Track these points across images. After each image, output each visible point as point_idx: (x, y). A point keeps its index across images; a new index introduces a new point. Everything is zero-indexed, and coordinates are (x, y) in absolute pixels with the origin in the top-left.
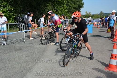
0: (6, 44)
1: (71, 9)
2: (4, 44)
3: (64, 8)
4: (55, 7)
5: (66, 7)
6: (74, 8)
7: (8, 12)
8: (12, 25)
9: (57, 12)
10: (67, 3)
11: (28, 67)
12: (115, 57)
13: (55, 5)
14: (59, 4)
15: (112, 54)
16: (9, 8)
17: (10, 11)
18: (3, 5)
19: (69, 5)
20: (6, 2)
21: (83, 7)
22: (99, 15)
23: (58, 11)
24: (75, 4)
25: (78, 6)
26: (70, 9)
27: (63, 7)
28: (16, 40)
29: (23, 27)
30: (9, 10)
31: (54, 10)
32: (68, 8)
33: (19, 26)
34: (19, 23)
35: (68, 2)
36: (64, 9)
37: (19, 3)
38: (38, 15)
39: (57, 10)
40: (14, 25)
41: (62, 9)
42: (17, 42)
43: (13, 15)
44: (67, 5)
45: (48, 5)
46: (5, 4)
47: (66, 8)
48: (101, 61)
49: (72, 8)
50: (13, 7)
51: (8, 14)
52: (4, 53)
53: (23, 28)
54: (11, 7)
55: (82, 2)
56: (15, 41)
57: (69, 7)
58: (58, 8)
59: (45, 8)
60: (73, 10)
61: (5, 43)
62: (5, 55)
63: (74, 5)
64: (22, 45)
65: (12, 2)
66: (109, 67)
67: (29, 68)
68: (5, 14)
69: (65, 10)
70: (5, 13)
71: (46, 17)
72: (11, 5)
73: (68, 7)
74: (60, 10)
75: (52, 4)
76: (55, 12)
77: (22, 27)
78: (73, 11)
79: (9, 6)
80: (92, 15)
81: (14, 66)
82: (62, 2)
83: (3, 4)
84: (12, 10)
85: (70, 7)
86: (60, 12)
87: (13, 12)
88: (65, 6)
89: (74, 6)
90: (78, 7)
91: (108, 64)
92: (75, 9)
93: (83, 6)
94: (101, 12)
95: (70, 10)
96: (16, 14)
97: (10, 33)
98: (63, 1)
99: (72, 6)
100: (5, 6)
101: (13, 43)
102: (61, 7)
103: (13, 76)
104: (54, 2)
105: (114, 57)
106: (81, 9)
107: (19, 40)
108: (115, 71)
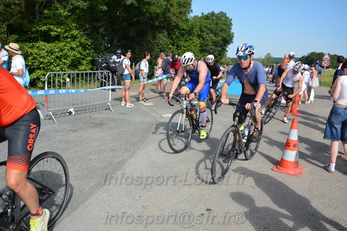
0: (74, 112)
1: (208, 45)
2: (70, 113)
3: (193, 43)
4: (174, 41)
5: (197, 41)
6: (213, 42)
7: (80, 48)
8: (86, 74)
10: (200, 33)
11: (117, 160)
12: (294, 146)
13: (174, 37)
14: (183, 35)
15: (288, 139)
16: (83, 40)
17: (84, 47)
18: (72, 35)
19: (205, 36)
20: (76, 29)
21: (232, 42)
22: (263, 59)
23: (180, 49)
24: (216, 35)
25: (222, 40)
26: (206, 46)
27: (190, 40)
28: (93, 106)
29: (109, 78)
30: (81, 45)
31: (173, 45)
32: (202, 43)
33: (99, 78)
34: (100, 71)
35: (202, 31)
37: (101, 30)
38: (139, 55)
39: (178, 46)
40: (90, 74)
41: (188, 45)
42: (95, 109)
43: (88, 54)
44: (199, 36)
45: (161, 35)
46: (75, 32)
48: (266, 153)
49: (210, 44)
50: (90, 38)
51: (79, 52)
52: (71, 131)
53: (109, 81)
54: (86, 39)
55: (230, 31)
56: (91, 107)
57: (203, 41)
58: (182, 43)
59: (153, 42)
60: (212, 47)
61: (72, 110)
62: (73, 134)
63: (214, 38)
64: (105, 115)
65: (88, 29)
66: (280, 165)
67: (119, 162)
68: (73, 52)
69: (196, 46)
70: (74, 50)
72: (87, 35)
73: (201, 41)
75: (169, 34)
76: (174, 50)
77: (105, 79)
78: (211, 49)
79: (82, 37)
81: (90, 157)
82: (189, 30)
83: (71, 33)
84: (87, 44)
86: (184, 50)
87: (88, 49)
88: (195, 39)
90: (221, 42)
91: (280, 160)
92: (216, 46)
93: (232, 40)
94: (269, 54)
95: (206, 48)
96: (95, 52)
97: (82, 91)
98: (192, 29)
99: (209, 39)
100: (74, 38)
101: (87, 111)
102: (186, 41)
103: (87, 176)
104: (172, 30)
105: (292, 145)
106: (227, 47)
107: (99, 105)
108: (292, 172)
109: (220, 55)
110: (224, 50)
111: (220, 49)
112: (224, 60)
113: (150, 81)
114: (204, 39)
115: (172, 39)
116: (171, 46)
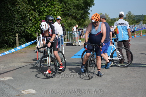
1: (70, 9)
3: (55, 7)
4: (35, 6)
5: (58, 5)
6: (75, 6)
9: (40, 16)
13: (35, 2)
21: (94, 5)
23: (43, 14)
25: (83, 3)
26: (68, 10)
27: (52, 4)
31: (35, 11)
32: (64, 8)
36: (55, 10)
41: (50, 11)
45: (20, 1)
47: (59, 7)
49: (72, 8)
57: (65, 5)
58: (43, 8)
59: (13, 9)
60: (74, 11)
63: (75, 1)
69: (58, 11)
71: (18, 27)
73: (63, 5)
74: (48, 12)
76: (36, 16)
78: (74, 13)
80: (112, 20)
85: (67, 5)
88: (57, 3)
89: (76, 4)
90: (83, 5)
92: (78, 9)
93: (93, 2)
94: (130, 13)
95: (68, 12)
99: (71, 3)
102: (47, 6)
106: (89, 9)
109: (83, 18)
110: (86, 13)
111: (82, 12)
112: (87, 22)
113: (13, 50)
114: (65, 3)
115: (33, 4)
116: (32, 12)
